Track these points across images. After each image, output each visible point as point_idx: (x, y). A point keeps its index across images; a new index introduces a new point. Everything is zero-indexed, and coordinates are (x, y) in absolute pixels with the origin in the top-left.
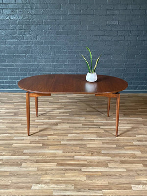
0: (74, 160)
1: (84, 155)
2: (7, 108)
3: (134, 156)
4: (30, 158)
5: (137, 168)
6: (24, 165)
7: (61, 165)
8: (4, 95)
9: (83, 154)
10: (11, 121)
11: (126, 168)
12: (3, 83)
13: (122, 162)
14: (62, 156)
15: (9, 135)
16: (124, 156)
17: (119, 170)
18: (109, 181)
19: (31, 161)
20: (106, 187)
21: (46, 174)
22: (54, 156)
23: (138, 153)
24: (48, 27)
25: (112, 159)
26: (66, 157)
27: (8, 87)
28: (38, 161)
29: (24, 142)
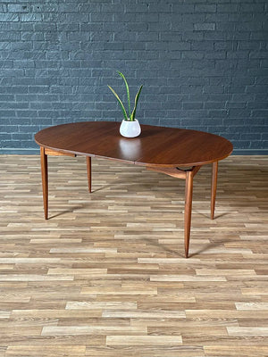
0: (136, 263)
1: (154, 257)
2: (17, 181)
3: (241, 258)
4: (62, 262)
5: (244, 277)
6: (51, 271)
7: (116, 271)
8: (12, 159)
9: (153, 254)
10: (26, 202)
11: (226, 277)
12: (9, 137)
13: (219, 267)
14: (116, 258)
15: (24, 225)
16: (223, 257)
17: (215, 280)
18: (197, 297)
19: (63, 266)
20: (191, 306)
21: (90, 286)
22: (103, 257)
23: (248, 253)
24: (89, 36)
25: (203, 262)
26: (122, 259)
27: (18, 145)
28: (75, 266)
29: (50, 236)
